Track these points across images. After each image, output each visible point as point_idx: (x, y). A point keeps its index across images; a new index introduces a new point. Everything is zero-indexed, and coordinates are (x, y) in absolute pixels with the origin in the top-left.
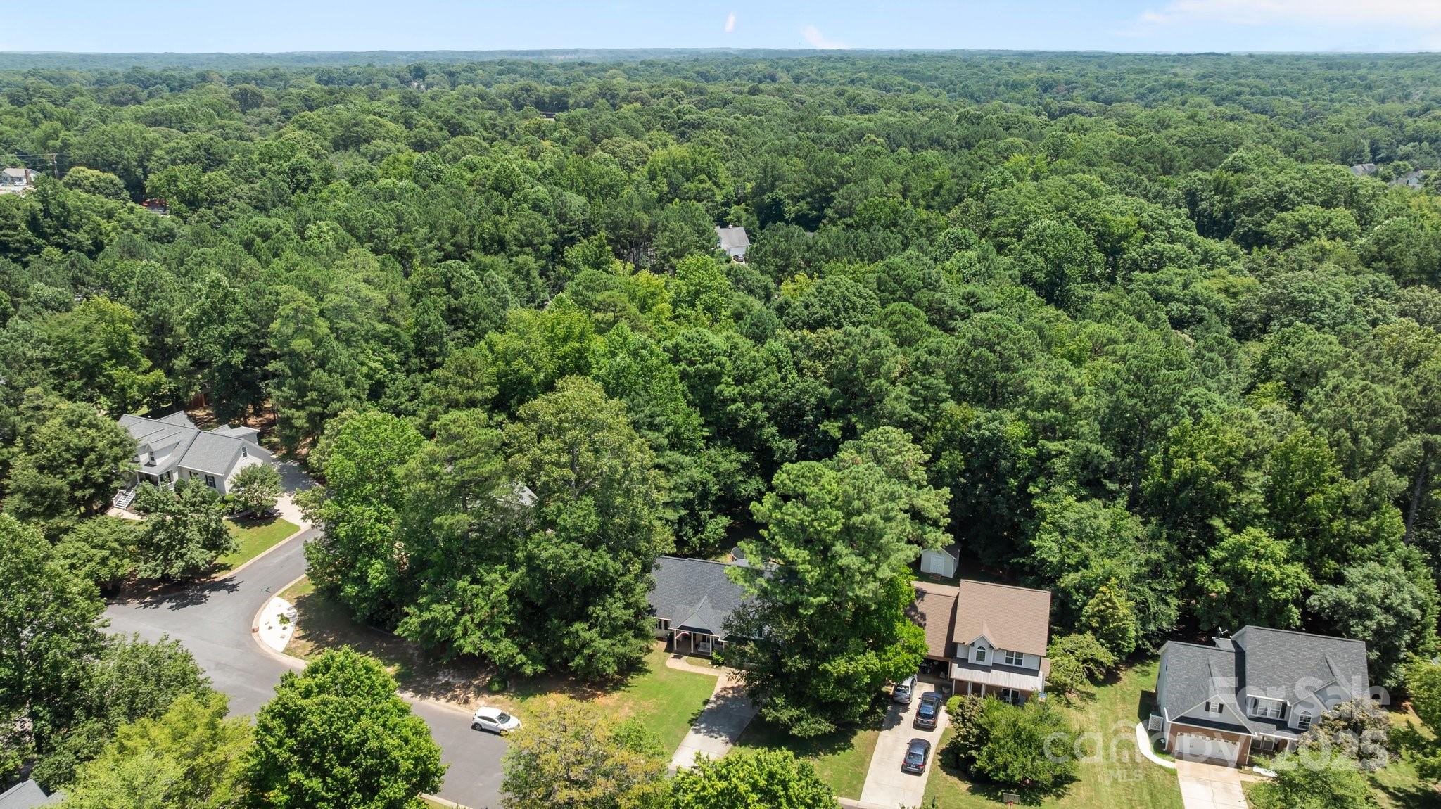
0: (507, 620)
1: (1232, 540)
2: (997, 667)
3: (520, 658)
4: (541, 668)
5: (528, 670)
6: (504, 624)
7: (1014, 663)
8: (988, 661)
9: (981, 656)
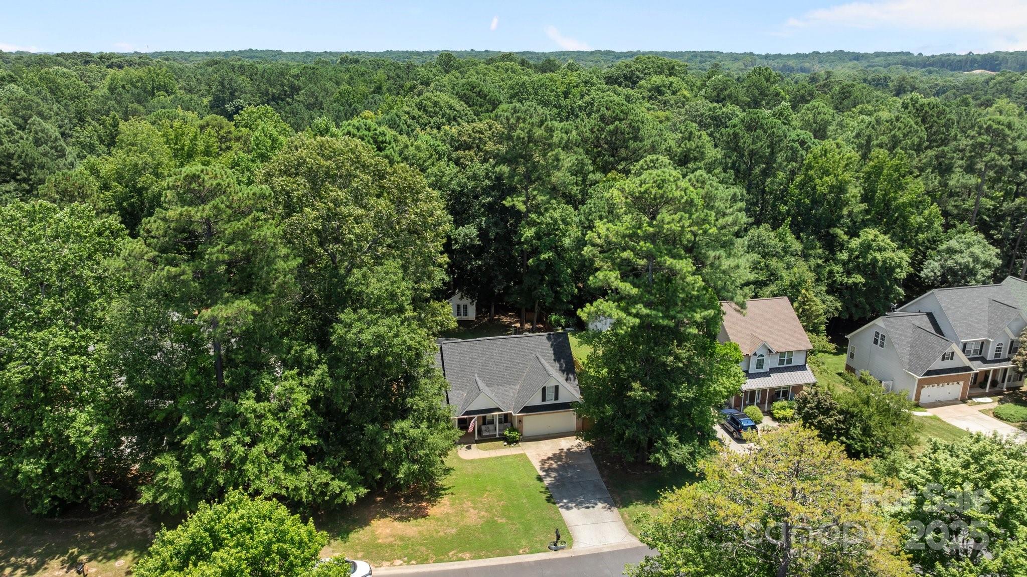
0: (307, 442)
1: (855, 243)
2: (774, 370)
3: (336, 485)
4: (363, 491)
5: (351, 497)
6: (304, 448)
7: (786, 364)
8: (766, 368)
9: (760, 364)
